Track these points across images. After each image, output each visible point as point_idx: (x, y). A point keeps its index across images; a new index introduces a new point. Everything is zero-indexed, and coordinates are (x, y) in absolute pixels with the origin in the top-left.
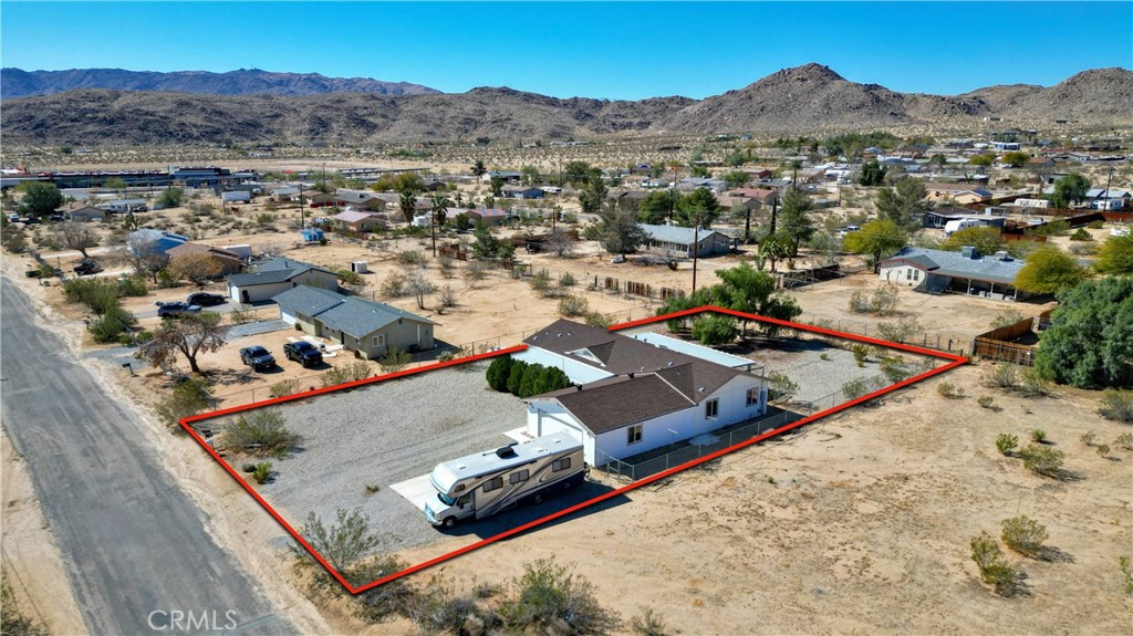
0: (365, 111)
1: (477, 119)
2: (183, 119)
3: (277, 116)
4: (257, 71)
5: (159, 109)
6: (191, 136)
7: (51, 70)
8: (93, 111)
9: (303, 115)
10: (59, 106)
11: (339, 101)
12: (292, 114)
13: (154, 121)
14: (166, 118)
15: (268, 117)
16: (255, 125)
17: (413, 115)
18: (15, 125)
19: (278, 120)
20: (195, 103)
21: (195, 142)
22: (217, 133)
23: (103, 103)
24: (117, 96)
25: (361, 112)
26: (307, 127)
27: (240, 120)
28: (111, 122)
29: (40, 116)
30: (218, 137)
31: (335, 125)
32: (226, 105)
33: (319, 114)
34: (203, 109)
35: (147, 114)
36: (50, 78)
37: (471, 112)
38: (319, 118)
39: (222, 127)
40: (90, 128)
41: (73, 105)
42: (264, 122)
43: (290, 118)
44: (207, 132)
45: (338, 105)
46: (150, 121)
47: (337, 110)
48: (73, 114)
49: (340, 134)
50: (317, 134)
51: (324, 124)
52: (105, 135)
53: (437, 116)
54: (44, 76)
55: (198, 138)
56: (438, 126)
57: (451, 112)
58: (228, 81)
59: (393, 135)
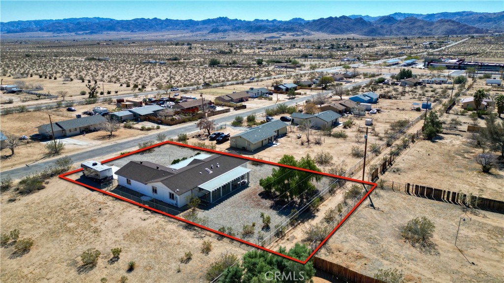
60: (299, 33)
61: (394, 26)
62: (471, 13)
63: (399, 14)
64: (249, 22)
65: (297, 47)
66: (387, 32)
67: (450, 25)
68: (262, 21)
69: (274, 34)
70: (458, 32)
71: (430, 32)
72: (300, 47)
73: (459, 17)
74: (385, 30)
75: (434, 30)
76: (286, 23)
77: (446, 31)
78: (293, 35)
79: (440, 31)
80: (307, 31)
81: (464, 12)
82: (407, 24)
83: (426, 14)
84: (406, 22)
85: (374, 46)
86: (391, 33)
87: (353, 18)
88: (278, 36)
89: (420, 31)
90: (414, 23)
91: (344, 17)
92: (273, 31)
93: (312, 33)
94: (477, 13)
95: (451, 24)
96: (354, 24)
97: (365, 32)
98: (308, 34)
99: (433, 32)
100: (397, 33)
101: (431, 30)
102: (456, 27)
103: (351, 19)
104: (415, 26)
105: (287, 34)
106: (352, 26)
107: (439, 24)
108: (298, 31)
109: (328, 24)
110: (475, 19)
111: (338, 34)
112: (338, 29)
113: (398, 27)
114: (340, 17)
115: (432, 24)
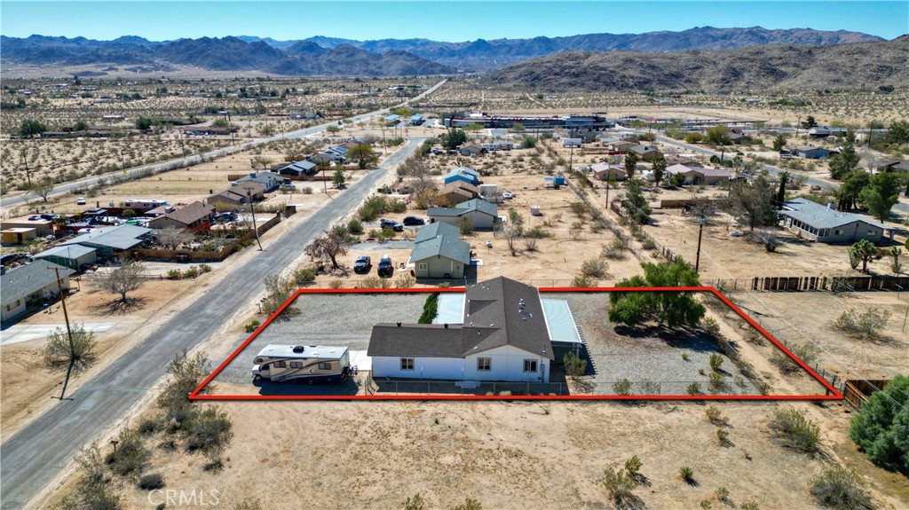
0: (779, 62)
1: (894, 66)
2: (625, 73)
3: (697, 68)
4: (708, 28)
5: (611, 65)
6: (627, 86)
7: (564, 36)
8: (572, 67)
9: (720, 67)
10: (550, 64)
11: (757, 53)
12: (711, 66)
13: (605, 74)
14: (614, 72)
15: (691, 69)
16: (677, 76)
17: (825, 64)
18: (523, 78)
19: (697, 72)
20: (637, 59)
21: (629, 90)
22: (646, 83)
23: (578, 61)
24: (588, 56)
25: (774, 62)
26: (721, 76)
27: (666, 72)
28: (577, 76)
29: (538, 71)
30: (646, 86)
31: (746, 75)
32: (659, 60)
33: (735, 66)
34: (641, 65)
35: (602, 69)
36: (562, 42)
37: (889, 60)
38: (734, 69)
39: (652, 78)
40: (564, 80)
41: (559, 63)
42: (686, 73)
43: (708, 70)
44: (639, 82)
45: (756, 57)
46: (602, 75)
47: (752, 61)
48: (557, 70)
49: (748, 83)
50: (728, 82)
51: (736, 74)
52: (571, 85)
53: (848, 64)
54: (559, 41)
55: (632, 87)
56: (847, 74)
57: (866, 60)
58: (682, 38)
59: (798, 82)
60: (145, 66)
61: (323, 59)
62: (426, 43)
63: (323, 39)
64: (18, 41)
65: (171, 94)
66: (313, 68)
67: (405, 60)
68: (51, 39)
69: (89, 67)
70: (419, 71)
71: (379, 70)
72: (177, 94)
73: (412, 48)
74: (309, 66)
75: (385, 67)
76: (107, 44)
77: (403, 70)
78: (135, 70)
79: (393, 68)
80: (162, 63)
81: (417, 40)
82: (343, 56)
83: (363, 40)
84: (339, 53)
85: (315, 92)
86: (320, 71)
87: (249, 42)
88: (99, 70)
89: (364, 68)
90: (351, 55)
91: (230, 39)
92: (85, 60)
93: (175, 66)
94: (434, 43)
95: (407, 58)
96: (253, 52)
97: (276, 68)
98: (167, 69)
99: (383, 70)
100: (330, 70)
101: (380, 67)
102: (414, 64)
103: (245, 43)
104: (356, 61)
105: (122, 68)
106: (250, 56)
107: (389, 58)
108: (142, 62)
109: (203, 51)
110: (434, 51)
111: (226, 70)
112: (226, 61)
113: (329, 60)
114: (223, 38)
115: (379, 57)
